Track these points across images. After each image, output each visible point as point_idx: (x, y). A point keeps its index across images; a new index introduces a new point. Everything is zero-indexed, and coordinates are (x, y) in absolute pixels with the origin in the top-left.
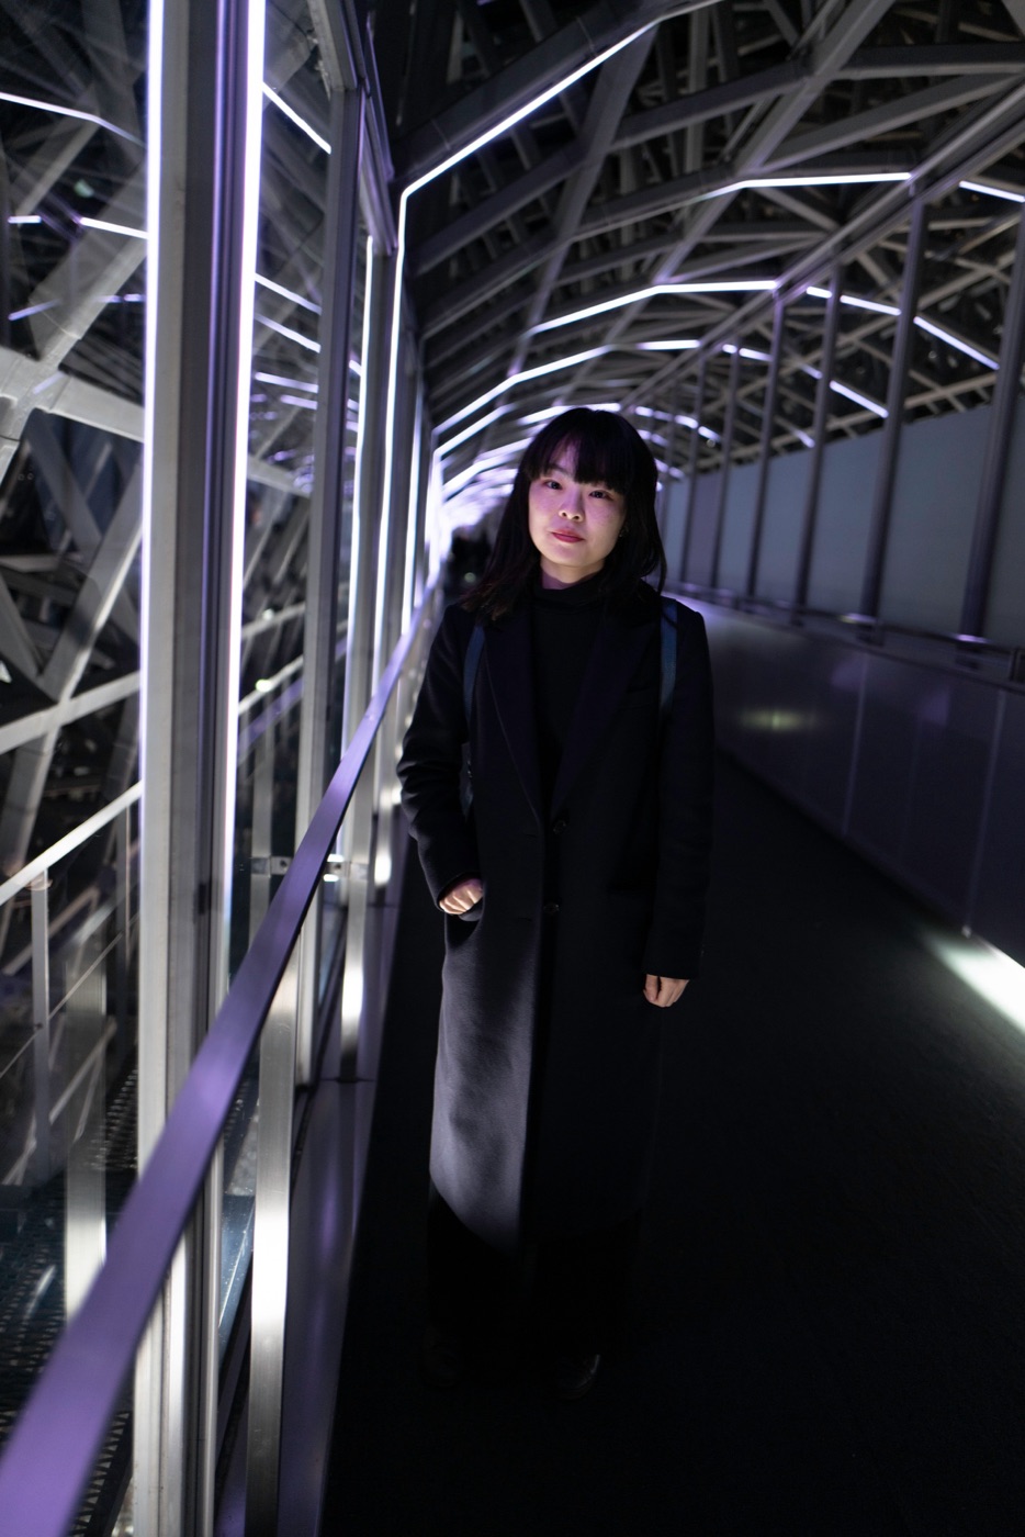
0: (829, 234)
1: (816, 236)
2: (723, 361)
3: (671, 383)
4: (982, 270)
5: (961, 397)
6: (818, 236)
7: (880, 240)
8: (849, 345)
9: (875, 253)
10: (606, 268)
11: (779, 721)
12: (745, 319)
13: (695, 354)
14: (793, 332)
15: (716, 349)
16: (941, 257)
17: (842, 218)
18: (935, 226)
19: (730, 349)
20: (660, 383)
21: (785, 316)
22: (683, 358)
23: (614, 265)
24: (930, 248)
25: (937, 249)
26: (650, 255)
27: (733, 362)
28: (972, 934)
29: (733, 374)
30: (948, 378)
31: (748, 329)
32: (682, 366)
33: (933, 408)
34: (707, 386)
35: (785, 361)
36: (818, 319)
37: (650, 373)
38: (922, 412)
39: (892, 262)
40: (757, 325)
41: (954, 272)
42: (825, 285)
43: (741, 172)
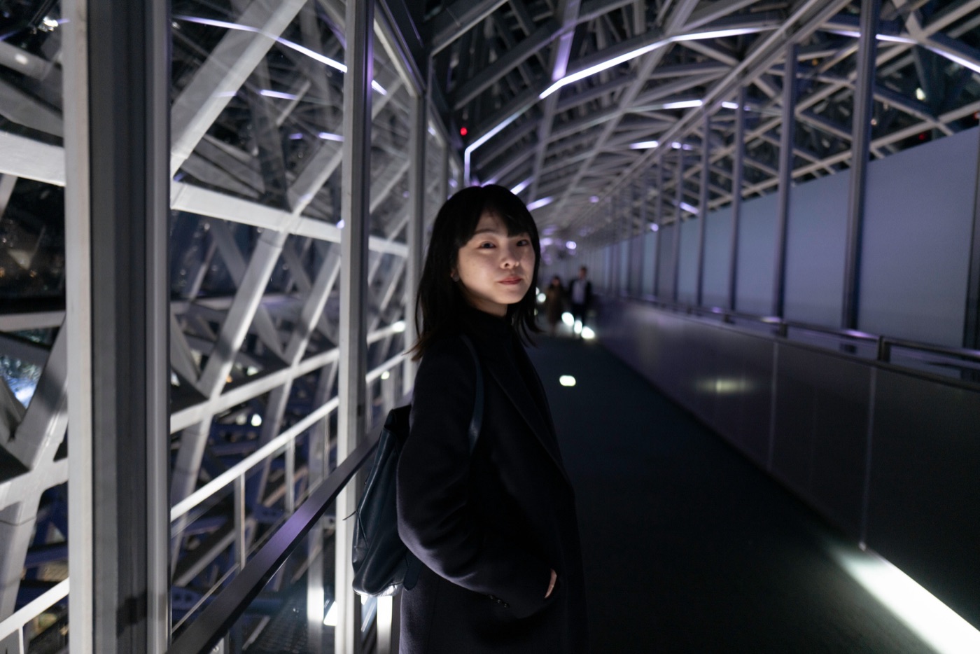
0: (733, 68)
1: (724, 70)
2: (674, 154)
3: (642, 170)
4: (838, 83)
5: (834, 166)
6: (725, 70)
7: (766, 68)
8: (756, 139)
9: (765, 77)
10: (591, 98)
11: (722, 386)
12: (685, 126)
13: (655, 151)
14: (717, 132)
15: (668, 147)
16: (808, 76)
17: (740, 57)
18: (802, 58)
19: (676, 145)
20: (635, 170)
21: (709, 122)
22: (648, 154)
23: (597, 96)
24: (800, 71)
25: (805, 72)
26: (619, 89)
27: (679, 154)
28: (866, 549)
29: (680, 162)
30: (824, 154)
31: (686, 133)
32: (648, 159)
33: (816, 174)
34: (665, 170)
35: (713, 151)
36: (732, 122)
37: (628, 165)
38: (808, 177)
39: (777, 82)
40: (693, 129)
41: (820, 86)
42: (733, 100)
43: (669, 32)
